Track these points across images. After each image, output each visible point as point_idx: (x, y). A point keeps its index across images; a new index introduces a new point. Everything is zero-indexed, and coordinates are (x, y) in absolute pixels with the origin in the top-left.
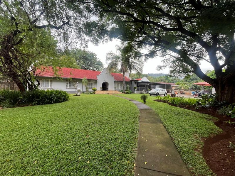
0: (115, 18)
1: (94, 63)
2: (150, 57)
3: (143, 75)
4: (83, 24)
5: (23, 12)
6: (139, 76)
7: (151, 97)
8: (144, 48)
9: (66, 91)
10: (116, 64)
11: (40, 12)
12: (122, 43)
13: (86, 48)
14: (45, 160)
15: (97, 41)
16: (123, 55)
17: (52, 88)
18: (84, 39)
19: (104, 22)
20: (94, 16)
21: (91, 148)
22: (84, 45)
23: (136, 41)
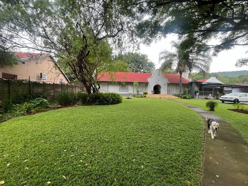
0: (171, 9)
1: (145, 65)
2: (223, 49)
3: (210, 74)
4: (135, 27)
5: (90, 29)
6: (204, 76)
7: (223, 105)
8: (213, 37)
9: (120, 94)
10: (171, 64)
11: (101, 26)
12: (180, 38)
13: (138, 50)
14: (106, 153)
15: (149, 41)
16: (180, 52)
17: (108, 91)
18: (137, 41)
19: (157, 18)
20: (147, 15)
21: (144, 153)
22: (136, 48)
23: (200, 31)
